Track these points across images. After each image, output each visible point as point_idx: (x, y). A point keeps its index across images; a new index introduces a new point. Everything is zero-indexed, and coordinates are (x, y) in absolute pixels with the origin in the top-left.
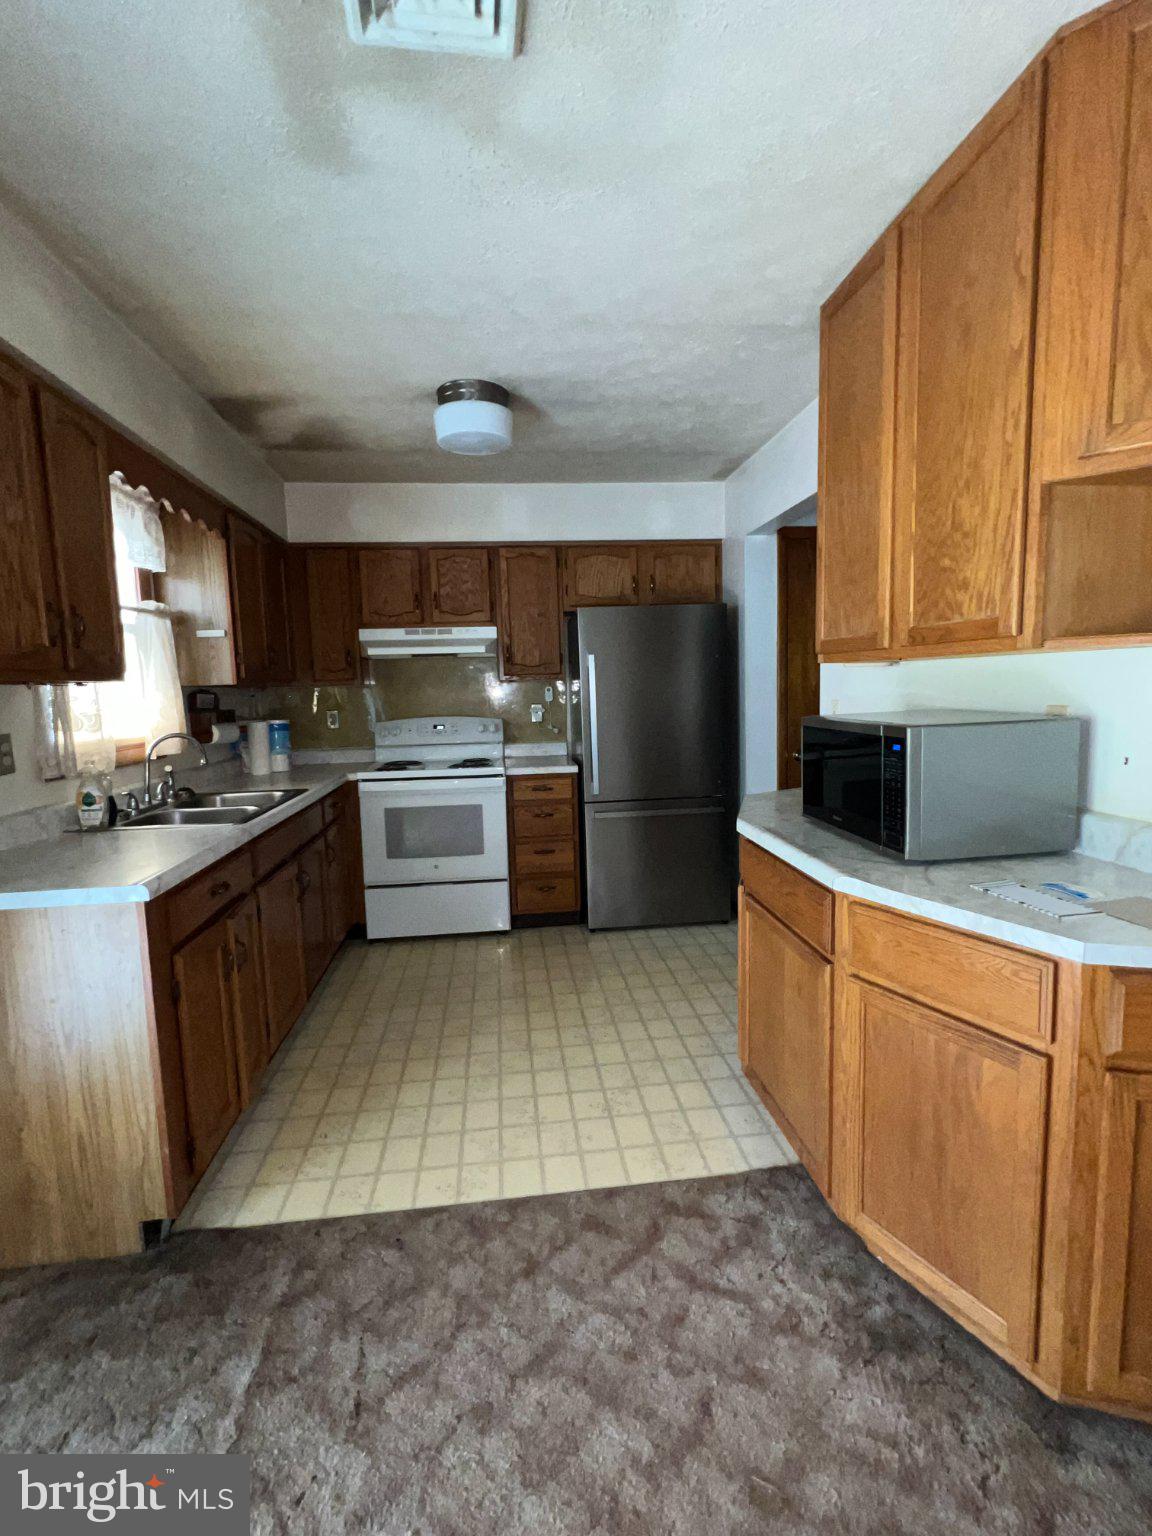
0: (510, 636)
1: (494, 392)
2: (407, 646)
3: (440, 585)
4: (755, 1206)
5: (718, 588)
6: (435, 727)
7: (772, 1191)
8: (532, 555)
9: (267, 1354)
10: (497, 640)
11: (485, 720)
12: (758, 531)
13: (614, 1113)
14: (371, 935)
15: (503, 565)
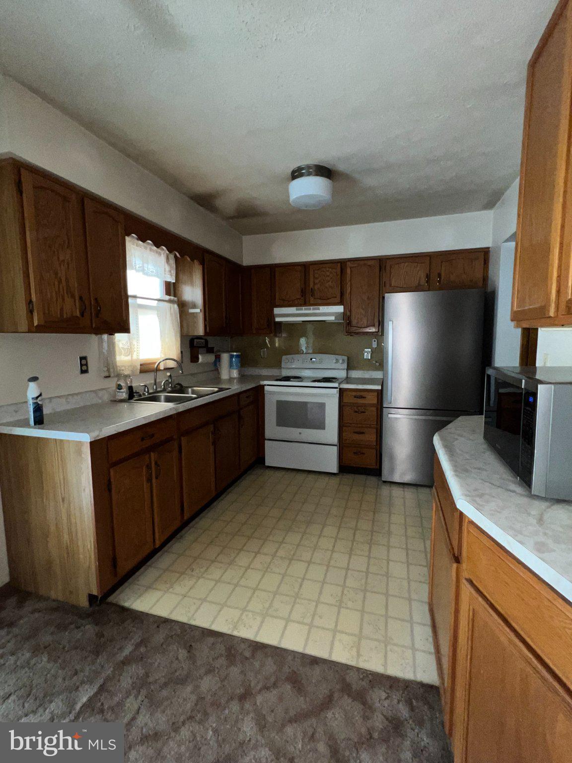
0: (350, 311)
1: (323, 171)
2: (297, 316)
3: (315, 284)
4: (404, 711)
5: (485, 279)
6: (311, 359)
7: (421, 704)
8: (365, 265)
9: (102, 689)
10: (344, 312)
11: (337, 356)
12: (507, 240)
13: (343, 605)
14: (267, 464)
15: (349, 271)
